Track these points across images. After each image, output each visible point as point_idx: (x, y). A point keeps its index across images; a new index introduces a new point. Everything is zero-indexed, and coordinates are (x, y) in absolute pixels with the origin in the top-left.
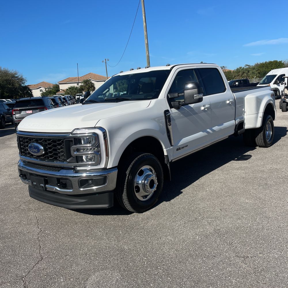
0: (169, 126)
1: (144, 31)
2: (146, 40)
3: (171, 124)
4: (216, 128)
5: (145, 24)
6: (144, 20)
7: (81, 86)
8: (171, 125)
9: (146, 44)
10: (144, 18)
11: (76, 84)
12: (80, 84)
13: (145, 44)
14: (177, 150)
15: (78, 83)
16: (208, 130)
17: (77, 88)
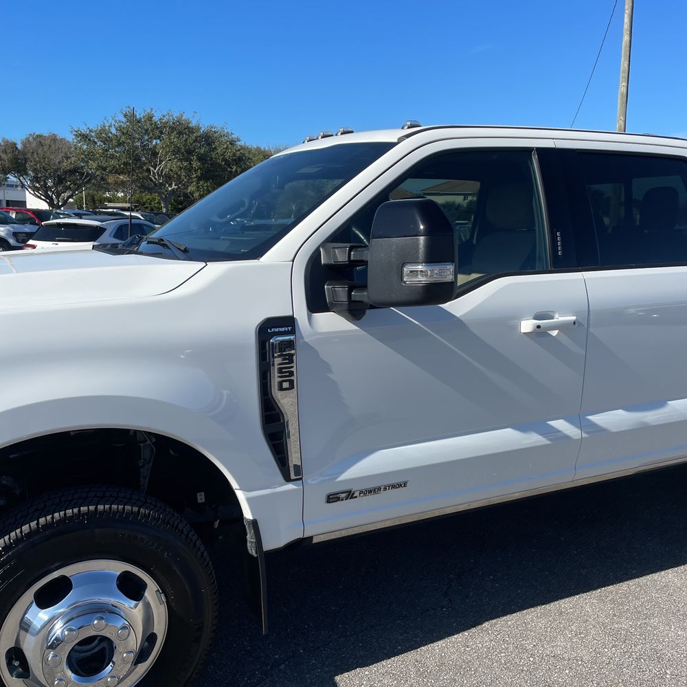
0: (281, 389)
1: (623, 59)
2: (625, 84)
3: (291, 382)
4: (613, 419)
5: (626, 38)
6: (626, 26)
7: (471, 201)
8: (291, 387)
9: (622, 94)
10: (627, 20)
11: (462, 197)
12: (470, 198)
13: (619, 96)
14: (332, 498)
15: (466, 196)
16: (560, 424)
17: (459, 206)
